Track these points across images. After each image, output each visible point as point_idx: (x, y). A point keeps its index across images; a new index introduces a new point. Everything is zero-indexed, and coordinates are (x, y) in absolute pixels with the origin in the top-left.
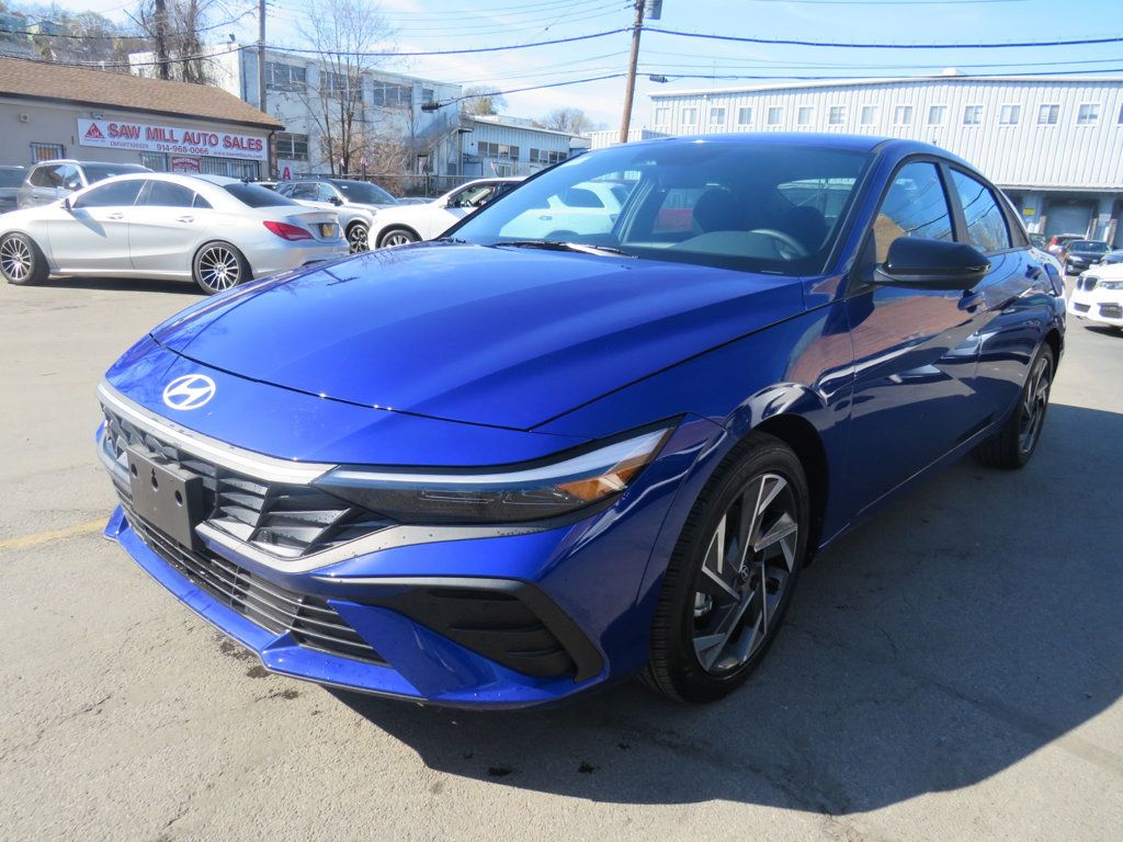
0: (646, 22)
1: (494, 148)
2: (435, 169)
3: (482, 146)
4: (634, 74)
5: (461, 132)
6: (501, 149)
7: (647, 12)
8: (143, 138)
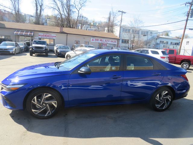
0: (189, 19)
1: (163, 42)
2: (151, 45)
3: (161, 41)
4: (185, 28)
5: (157, 39)
6: (164, 42)
7: (189, 17)
8: (99, 41)
